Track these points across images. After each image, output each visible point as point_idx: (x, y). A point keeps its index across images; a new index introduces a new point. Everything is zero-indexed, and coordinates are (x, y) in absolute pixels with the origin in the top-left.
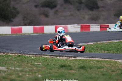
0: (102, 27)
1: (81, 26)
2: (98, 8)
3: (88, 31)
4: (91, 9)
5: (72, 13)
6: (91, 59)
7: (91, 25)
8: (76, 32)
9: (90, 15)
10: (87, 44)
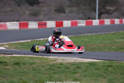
0: (40, 24)
1: (20, 23)
2: (38, 3)
3: (26, 29)
4: (32, 4)
5: (12, 8)
6: (26, 56)
7: (29, 22)
8: (15, 29)
9: (30, 10)
10: (24, 41)
